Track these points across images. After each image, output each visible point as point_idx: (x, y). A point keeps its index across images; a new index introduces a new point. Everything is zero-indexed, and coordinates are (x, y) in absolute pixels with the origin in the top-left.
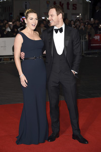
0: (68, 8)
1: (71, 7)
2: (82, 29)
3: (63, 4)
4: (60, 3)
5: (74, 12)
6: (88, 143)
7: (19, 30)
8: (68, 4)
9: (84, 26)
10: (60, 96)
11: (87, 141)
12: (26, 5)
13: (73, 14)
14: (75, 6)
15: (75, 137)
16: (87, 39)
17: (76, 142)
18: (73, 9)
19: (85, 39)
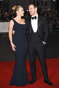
0: (42, 5)
1: (44, 4)
2: (50, 17)
3: (39, 2)
4: (38, 1)
5: (46, 7)
6: (53, 85)
7: (12, 17)
8: (42, 2)
9: (52, 16)
10: (36, 57)
11: (53, 84)
12: (17, 3)
13: (45, 8)
14: (46, 4)
15: (45, 82)
16: (54, 23)
17: (47, 84)
18: (45, 5)
19: (52, 23)
